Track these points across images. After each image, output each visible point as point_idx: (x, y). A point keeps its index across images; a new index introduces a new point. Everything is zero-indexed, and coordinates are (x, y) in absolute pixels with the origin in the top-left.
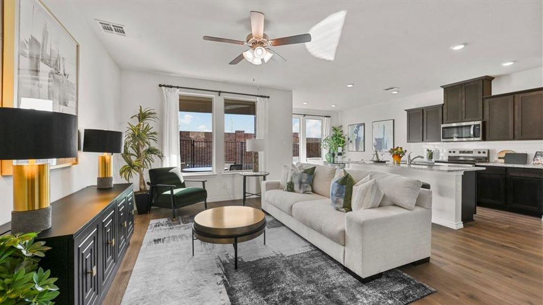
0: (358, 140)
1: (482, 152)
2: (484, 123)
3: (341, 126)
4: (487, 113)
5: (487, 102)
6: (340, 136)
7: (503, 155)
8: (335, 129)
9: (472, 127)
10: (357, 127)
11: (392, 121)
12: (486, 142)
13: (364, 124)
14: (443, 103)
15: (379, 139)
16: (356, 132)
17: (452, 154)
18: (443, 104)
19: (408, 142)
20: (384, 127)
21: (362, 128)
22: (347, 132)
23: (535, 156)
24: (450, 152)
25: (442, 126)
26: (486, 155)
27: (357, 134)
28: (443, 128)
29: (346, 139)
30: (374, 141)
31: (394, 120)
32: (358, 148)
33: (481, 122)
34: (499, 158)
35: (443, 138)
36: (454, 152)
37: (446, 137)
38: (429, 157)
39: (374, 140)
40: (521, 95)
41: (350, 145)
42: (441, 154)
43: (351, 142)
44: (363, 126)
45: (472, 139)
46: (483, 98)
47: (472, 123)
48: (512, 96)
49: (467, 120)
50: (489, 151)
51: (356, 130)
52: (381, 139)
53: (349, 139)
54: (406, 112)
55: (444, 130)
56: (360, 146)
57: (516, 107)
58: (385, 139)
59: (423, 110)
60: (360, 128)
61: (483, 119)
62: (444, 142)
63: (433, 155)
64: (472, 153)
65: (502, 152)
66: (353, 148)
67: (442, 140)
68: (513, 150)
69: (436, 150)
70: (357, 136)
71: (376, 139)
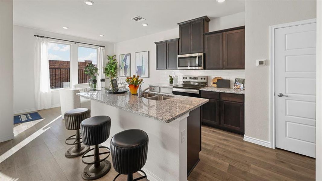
0: (126, 67)
1: (203, 78)
2: (204, 55)
3: (115, 55)
4: (206, 47)
5: (206, 36)
6: (113, 64)
7: (216, 81)
8: (109, 58)
9: (197, 58)
10: (125, 57)
11: (148, 52)
12: (206, 71)
13: (130, 54)
14: (179, 37)
15: (140, 66)
16: (125, 60)
17: (185, 80)
18: (179, 39)
19: (157, 70)
20: (143, 57)
21: (128, 57)
22: (119, 60)
23: (235, 82)
24: (184, 78)
25: (179, 56)
26: (205, 81)
27: (126, 62)
28: (179, 58)
29: (118, 66)
30: (136, 69)
31: (149, 51)
32: (126, 74)
33: (203, 53)
34: (214, 83)
35: (179, 67)
36: (186, 78)
37: (180, 66)
38: (171, 82)
39: (136, 67)
40: (228, 32)
41: (121, 71)
42: (179, 80)
43: (121, 69)
44: (129, 56)
45: (197, 68)
46: (204, 34)
47: (197, 54)
48: (222, 33)
49: (194, 52)
50: (207, 77)
51: (125, 59)
52: (141, 66)
53: (120, 66)
54: (156, 44)
55: (180, 59)
56: (127, 72)
57: (224, 42)
58: (143, 67)
59: (166, 43)
60: (127, 57)
61: (204, 52)
62: (179, 70)
63: (174, 80)
64: (197, 79)
65: (215, 78)
66: (123, 74)
67: (178, 68)
68: (221, 77)
69: (176, 76)
70: (126, 64)
71: (138, 67)
